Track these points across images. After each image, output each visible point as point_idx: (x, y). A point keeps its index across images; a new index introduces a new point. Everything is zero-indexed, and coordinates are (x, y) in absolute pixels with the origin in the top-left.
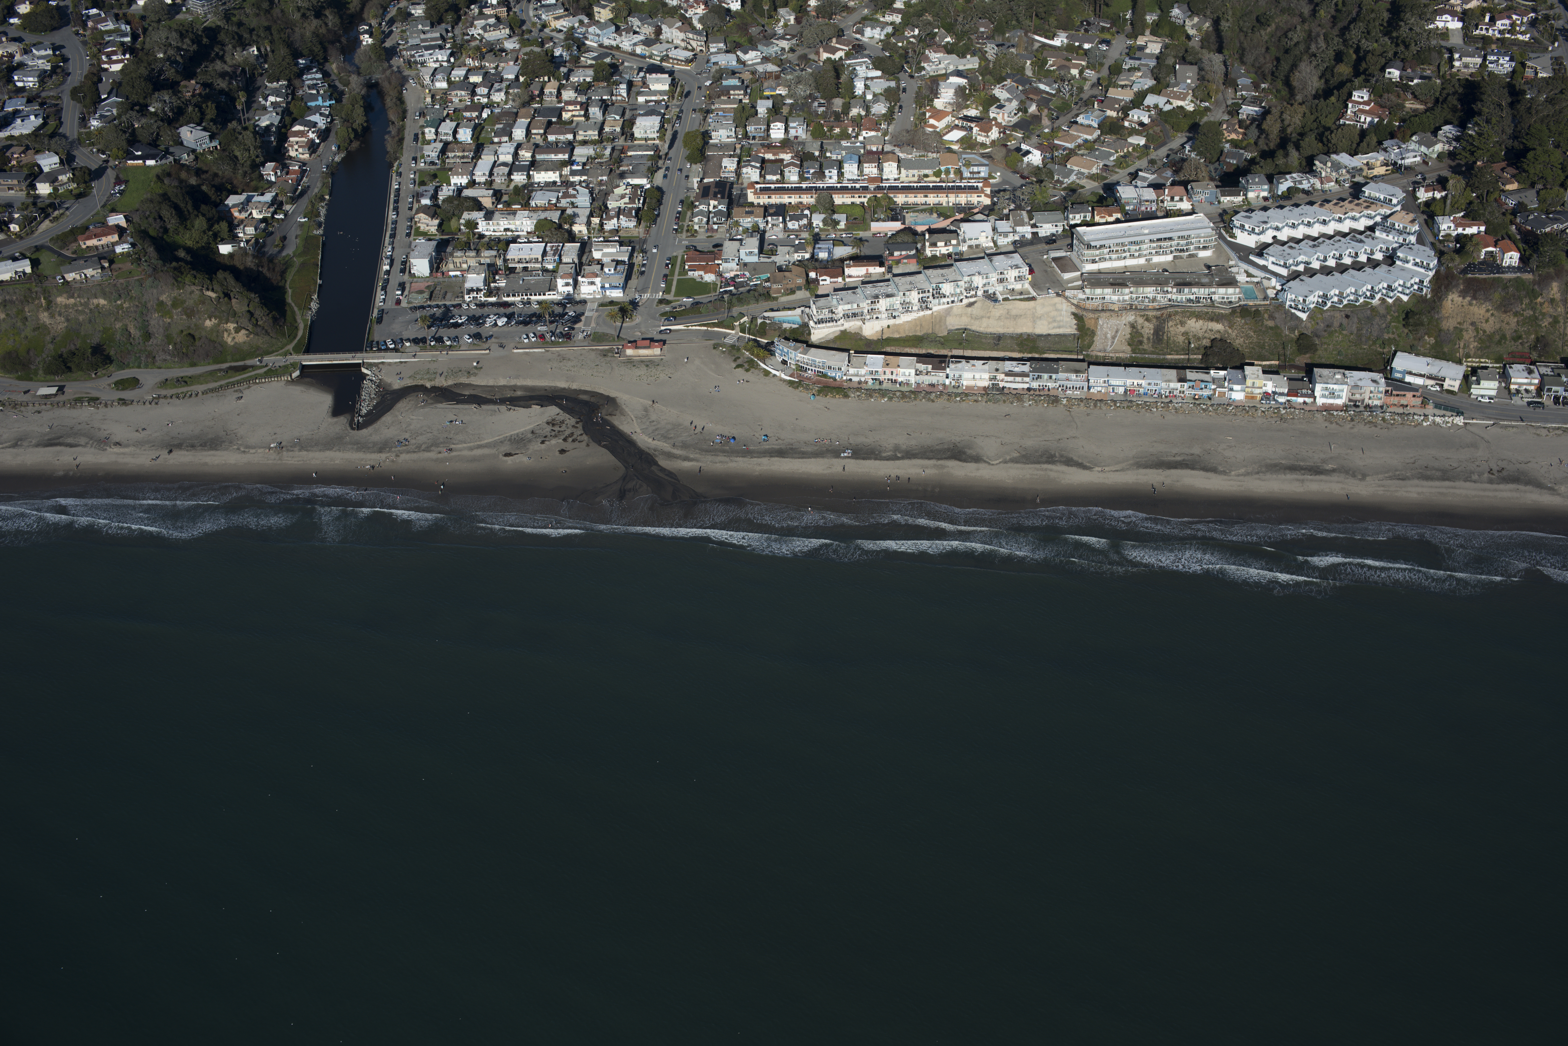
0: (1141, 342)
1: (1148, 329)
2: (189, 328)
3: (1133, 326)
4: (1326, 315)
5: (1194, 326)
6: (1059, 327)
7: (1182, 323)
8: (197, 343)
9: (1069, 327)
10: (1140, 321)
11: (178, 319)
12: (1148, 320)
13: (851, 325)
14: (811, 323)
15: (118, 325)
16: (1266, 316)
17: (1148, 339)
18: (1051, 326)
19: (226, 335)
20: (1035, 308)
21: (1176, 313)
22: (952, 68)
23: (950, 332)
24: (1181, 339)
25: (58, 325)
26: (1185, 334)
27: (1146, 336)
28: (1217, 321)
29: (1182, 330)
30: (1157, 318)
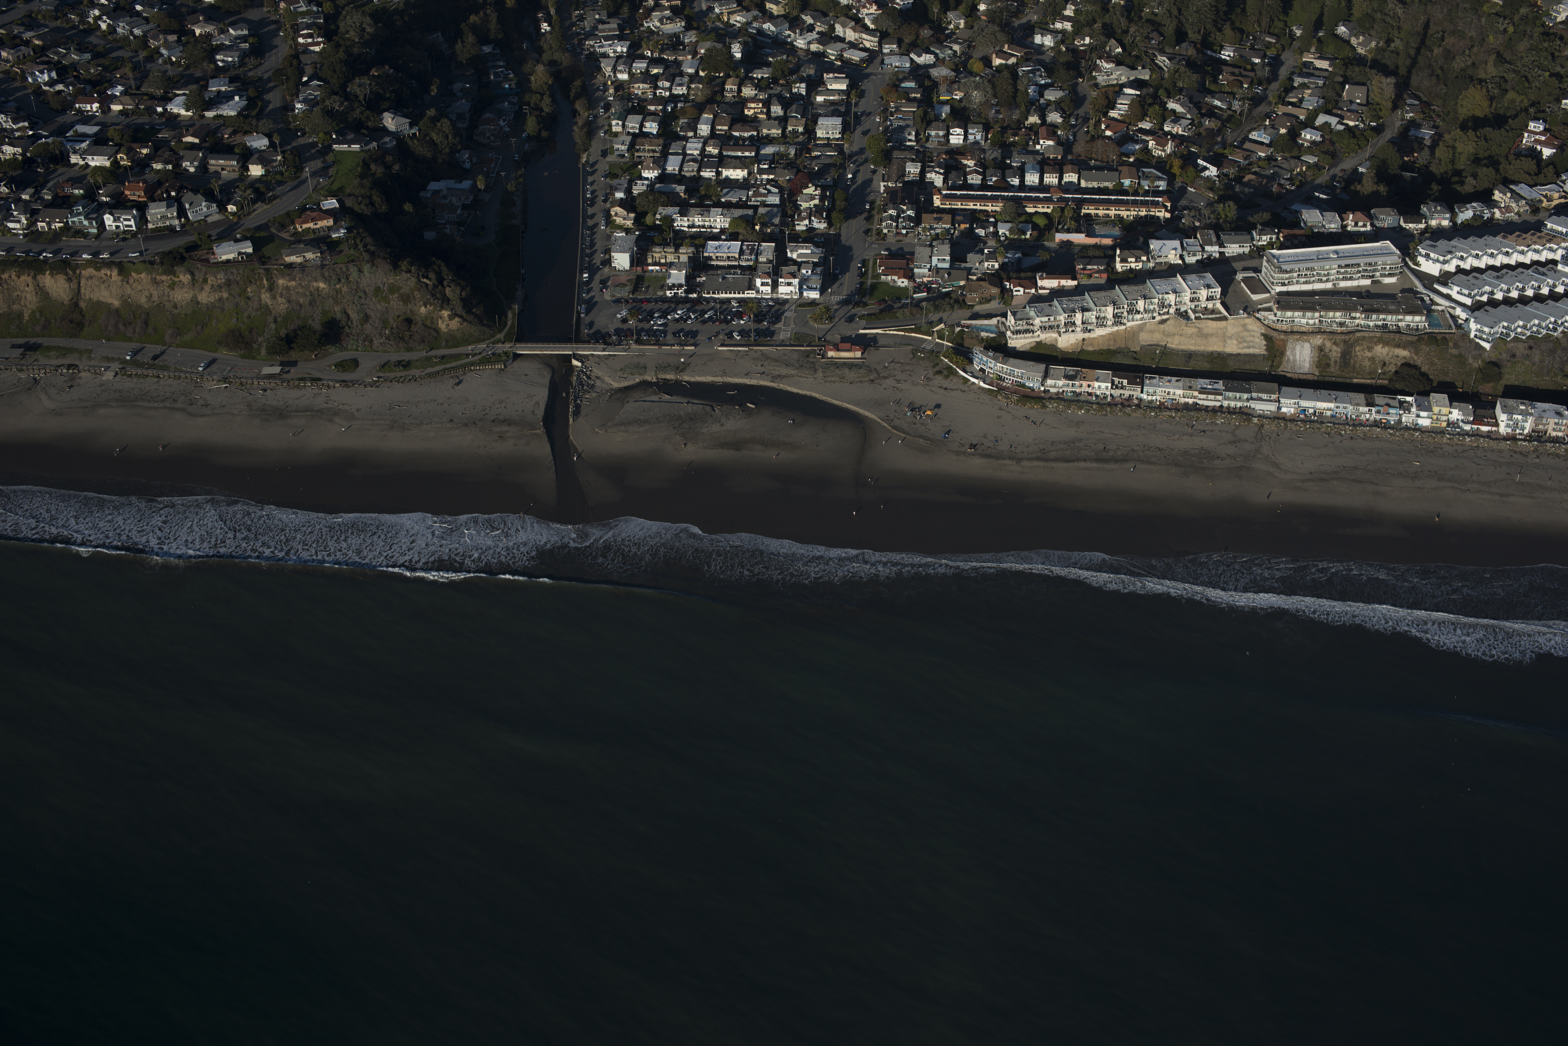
0: (1328, 365)
1: (1335, 352)
2: (405, 313)
3: (1321, 349)
4: (1510, 346)
5: (1380, 351)
6: (1249, 347)
7: (1370, 349)
8: (413, 328)
9: (1258, 347)
10: (1328, 344)
11: (396, 305)
12: (1335, 343)
13: (1046, 337)
14: (1009, 333)
15: (337, 309)
16: (1451, 344)
17: (1336, 362)
18: (1241, 345)
19: (440, 322)
20: (1226, 328)
21: (1364, 338)
22: (1124, 79)
23: (1142, 347)
24: (1367, 363)
25: (281, 306)
26: (1372, 359)
27: (1333, 359)
28: (1404, 348)
29: (1369, 354)
30: (1345, 342)
